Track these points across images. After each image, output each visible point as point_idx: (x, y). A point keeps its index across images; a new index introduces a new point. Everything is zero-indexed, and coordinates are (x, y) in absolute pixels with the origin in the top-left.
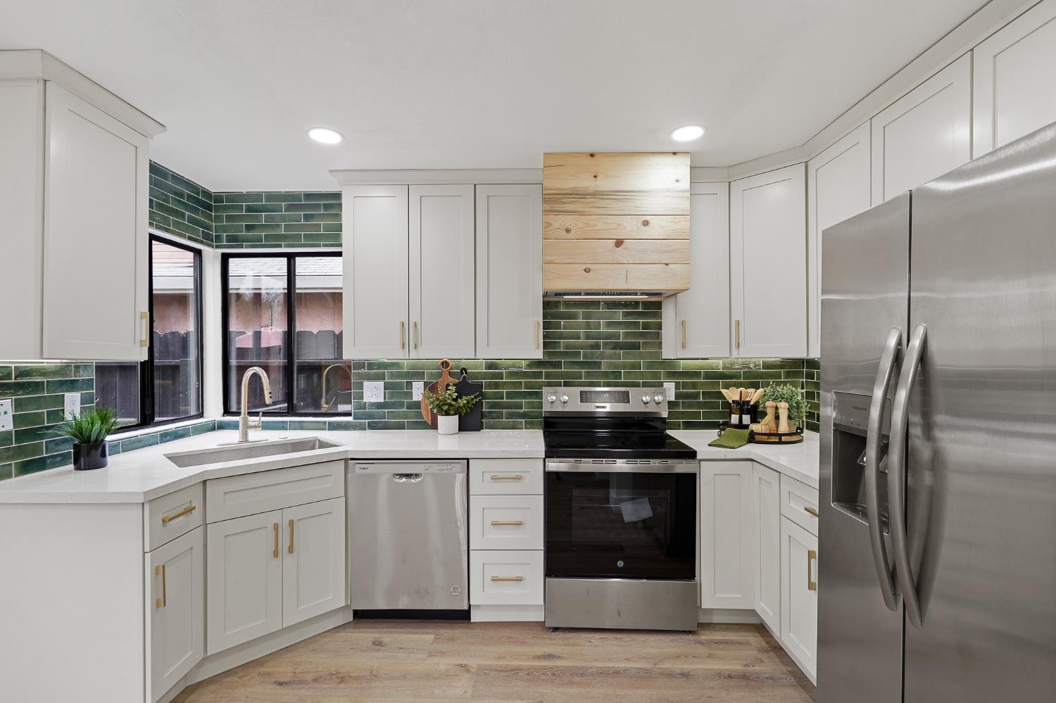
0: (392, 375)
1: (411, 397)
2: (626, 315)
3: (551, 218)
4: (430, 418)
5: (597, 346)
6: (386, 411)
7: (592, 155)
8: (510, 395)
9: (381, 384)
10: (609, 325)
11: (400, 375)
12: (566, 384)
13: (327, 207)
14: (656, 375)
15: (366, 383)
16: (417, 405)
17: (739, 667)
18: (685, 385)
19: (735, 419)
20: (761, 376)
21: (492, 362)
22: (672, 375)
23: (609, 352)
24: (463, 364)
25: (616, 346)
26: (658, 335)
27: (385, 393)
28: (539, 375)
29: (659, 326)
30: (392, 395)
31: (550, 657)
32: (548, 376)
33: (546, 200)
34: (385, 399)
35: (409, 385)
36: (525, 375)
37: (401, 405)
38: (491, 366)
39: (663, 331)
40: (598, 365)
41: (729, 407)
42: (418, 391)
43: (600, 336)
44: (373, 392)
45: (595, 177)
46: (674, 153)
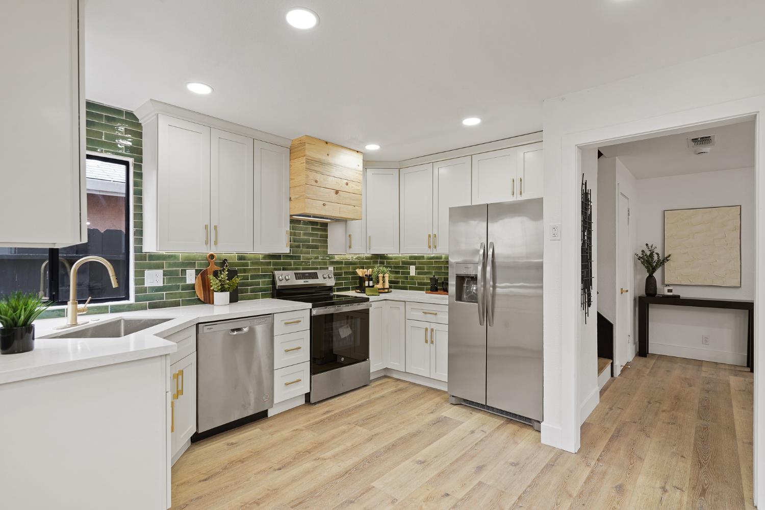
0: (170, 265)
1: (185, 282)
2: (313, 229)
3: (309, 173)
4: (203, 296)
5: (298, 247)
6: (165, 293)
7: (327, 143)
8: (253, 277)
9: (161, 272)
10: (305, 234)
11: (176, 265)
12: (284, 269)
13: (109, 119)
14: (325, 263)
15: (147, 272)
16: (193, 287)
17: (394, 389)
18: (337, 269)
19: (366, 284)
20: (365, 263)
21: (242, 256)
22: (332, 263)
23: (305, 250)
24: (224, 256)
25: (309, 247)
26: (326, 242)
27: (164, 279)
28: (269, 264)
29: (327, 237)
30: (169, 280)
31: (328, 412)
32: (275, 264)
33: (307, 162)
34: (164, 283)
35: (184, 272)
36: (262, 263)
37: (177, 287)
38: (241, 258)
39: (328, 240)
40: (299, 257)
41: (362, 280)
42: (191, 277)
43: (301, 241)
44: (154, 278)
45: (328, 155)
46: (357, 152)
